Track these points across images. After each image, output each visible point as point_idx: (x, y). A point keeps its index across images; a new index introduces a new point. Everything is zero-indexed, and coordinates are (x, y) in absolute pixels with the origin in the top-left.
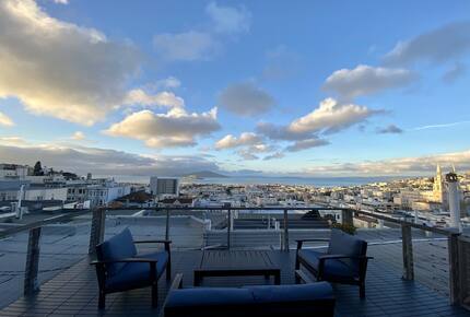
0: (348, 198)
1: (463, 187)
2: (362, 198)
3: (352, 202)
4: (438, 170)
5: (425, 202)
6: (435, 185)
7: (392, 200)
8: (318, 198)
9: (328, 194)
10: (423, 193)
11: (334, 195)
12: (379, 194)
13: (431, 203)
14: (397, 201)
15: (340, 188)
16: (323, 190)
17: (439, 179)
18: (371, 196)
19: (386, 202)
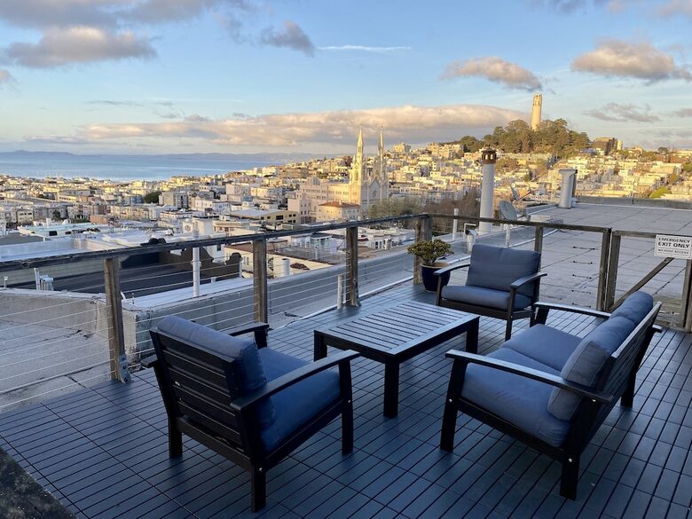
0: (199, 205)
1: (390, 175)
2: (229, 203)
3: (209, 215)
4: (360, 143)
5: (336, 204)
6: (352, 172)
7: (284, 205)
8: (128, 212)
9: (153, 198)
10: (336, 188)
11: (167, 201)
12: (262, 192)
13: (345, 206)
14: (294, 206)
15: (180, 183)
16: (139, 188)
17: (359, 160)
18: (249, 199)
19: (274, 210)
